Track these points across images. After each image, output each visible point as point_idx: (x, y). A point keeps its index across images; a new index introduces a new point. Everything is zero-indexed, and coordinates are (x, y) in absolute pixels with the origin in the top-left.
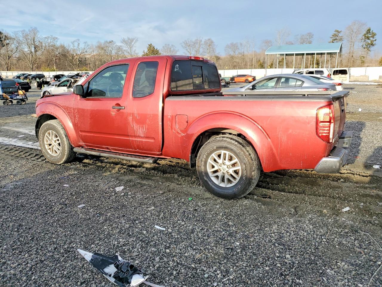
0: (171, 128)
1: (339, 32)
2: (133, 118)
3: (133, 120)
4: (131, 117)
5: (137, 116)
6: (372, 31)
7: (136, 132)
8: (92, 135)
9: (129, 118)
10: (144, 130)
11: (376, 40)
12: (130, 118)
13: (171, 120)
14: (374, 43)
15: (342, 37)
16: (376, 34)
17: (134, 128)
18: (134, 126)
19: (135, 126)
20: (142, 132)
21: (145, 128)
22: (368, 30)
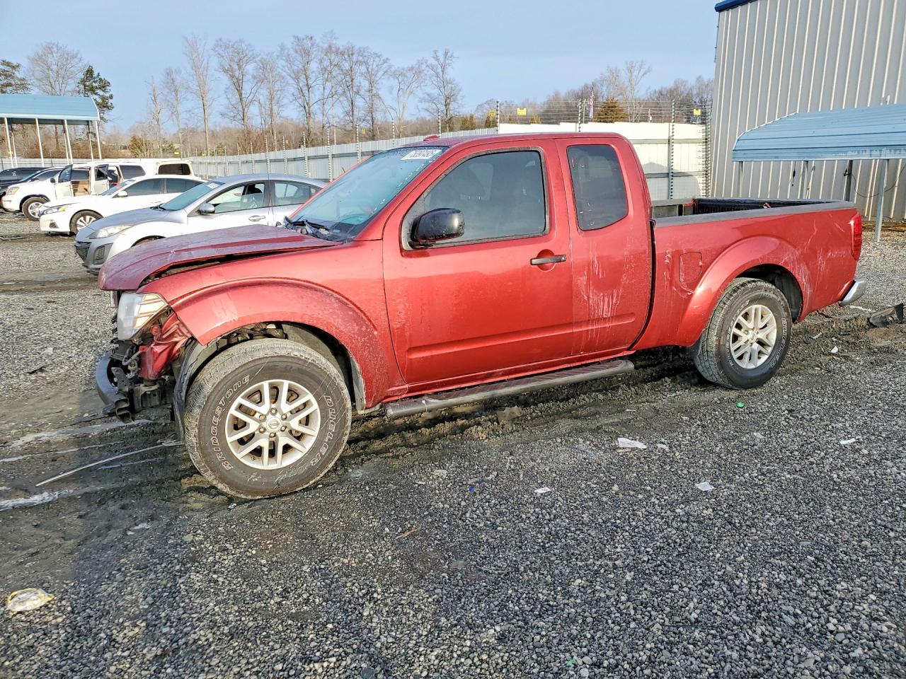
0: (669, 285)
1: (14, 67)
2: (588, 280)
3: (588, 285)
4: (585, 278)
5: (599, 272)
6: (98, 75)
7: (594, 309)
8: (456, 349)
9: (579, 281)
10: (614, 301)
11: (111, 97)
12: (582, 280)
13: (670, 268)
14: (109, 104)
15: (24, 79)
16: (109, 83)
17: (590, 302)
18: (591, 296)
19: (593, 297)
20: (609, 307)
21: (617, 296)
22: (88, 71)
